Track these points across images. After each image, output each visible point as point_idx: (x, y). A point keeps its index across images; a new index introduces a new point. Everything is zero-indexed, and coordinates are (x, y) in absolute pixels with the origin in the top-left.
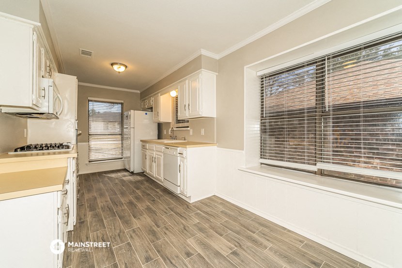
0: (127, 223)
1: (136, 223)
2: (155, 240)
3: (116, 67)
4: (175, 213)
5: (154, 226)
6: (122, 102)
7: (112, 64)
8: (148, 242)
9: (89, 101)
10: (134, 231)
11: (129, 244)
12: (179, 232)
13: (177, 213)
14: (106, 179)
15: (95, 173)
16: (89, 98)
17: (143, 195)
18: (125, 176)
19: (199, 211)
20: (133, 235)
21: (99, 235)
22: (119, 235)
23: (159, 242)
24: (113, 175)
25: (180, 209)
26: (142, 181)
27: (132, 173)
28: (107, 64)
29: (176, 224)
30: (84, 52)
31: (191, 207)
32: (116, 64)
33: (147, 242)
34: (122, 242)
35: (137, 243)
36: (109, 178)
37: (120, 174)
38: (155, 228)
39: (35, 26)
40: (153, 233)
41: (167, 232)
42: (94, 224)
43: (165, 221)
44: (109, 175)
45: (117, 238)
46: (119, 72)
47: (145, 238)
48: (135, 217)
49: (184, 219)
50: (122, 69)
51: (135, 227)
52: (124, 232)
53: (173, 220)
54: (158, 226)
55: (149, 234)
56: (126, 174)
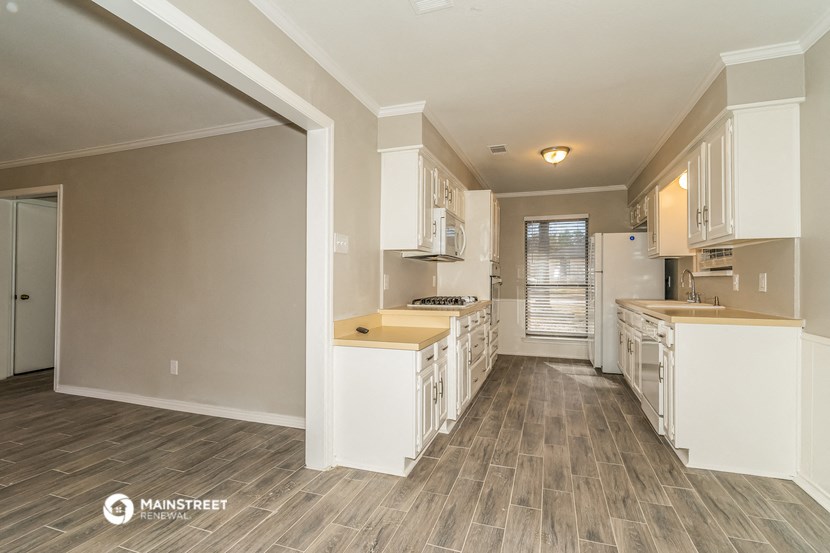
0: (530, 443)
1: (542, 451)
2: (554, 486)
3: (549, 157)
4: (628, 467)
5: (567, 467)
6: (586, 216)
7: (542, 153)
8: (540, 482)
9: (527, 223)
10: (531, 460)
11: (512, 471)
12: (608, 498)
13: (632, 470)
14: (546, 371)
15: (535, 357)
16: (526, 219)
17: (588, 416)
18: (581, 374)
19: (694, 490)
20: (526, 464)
21: (485, 442)
22: (507, 454)
23: (557, 492)
24: (561, 368)
25: (649, 466)
26: (608, 390)
27: (599, 370)
28: (534, 154)
29: (613, 485)
30: (495, 150)
31: (680, 473)
32: (549, 150)
33: (538, 482)
34: (506, 464)
35: (523, 476)
36: (551, 370)
37: (574, 368)
38: (568, 473)
39: (420, 149)
40: (558, 478)
41: (583, 487)
42: (488, 427)
43: (595, 469)
44: (554, 366)
45: (503, 457)
46: (555, 164)
47: (541, 475)
48: (547, 442)
49: (639, 486)
50: (561, 156)
51: (536, 455)
52: (516, 454)
53: (612, 477)
54: (574, 471)
55: (550, 475)
56: (586, 369)
